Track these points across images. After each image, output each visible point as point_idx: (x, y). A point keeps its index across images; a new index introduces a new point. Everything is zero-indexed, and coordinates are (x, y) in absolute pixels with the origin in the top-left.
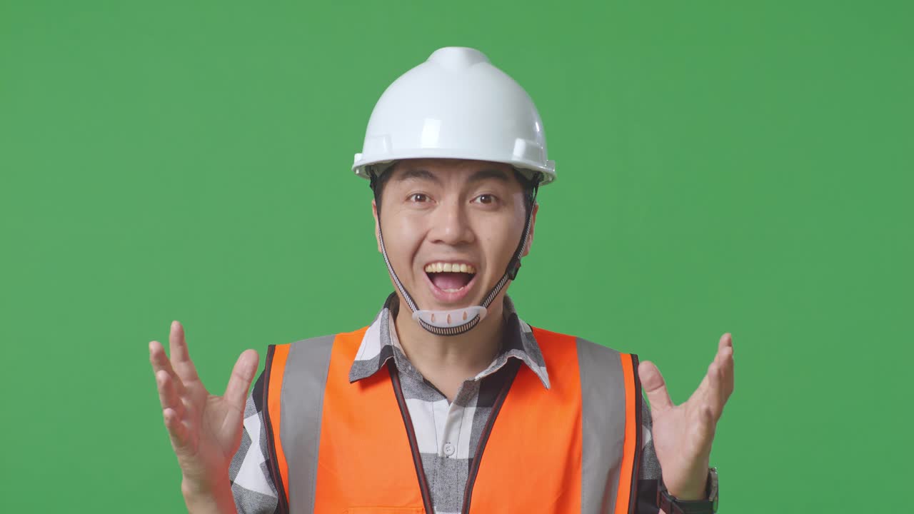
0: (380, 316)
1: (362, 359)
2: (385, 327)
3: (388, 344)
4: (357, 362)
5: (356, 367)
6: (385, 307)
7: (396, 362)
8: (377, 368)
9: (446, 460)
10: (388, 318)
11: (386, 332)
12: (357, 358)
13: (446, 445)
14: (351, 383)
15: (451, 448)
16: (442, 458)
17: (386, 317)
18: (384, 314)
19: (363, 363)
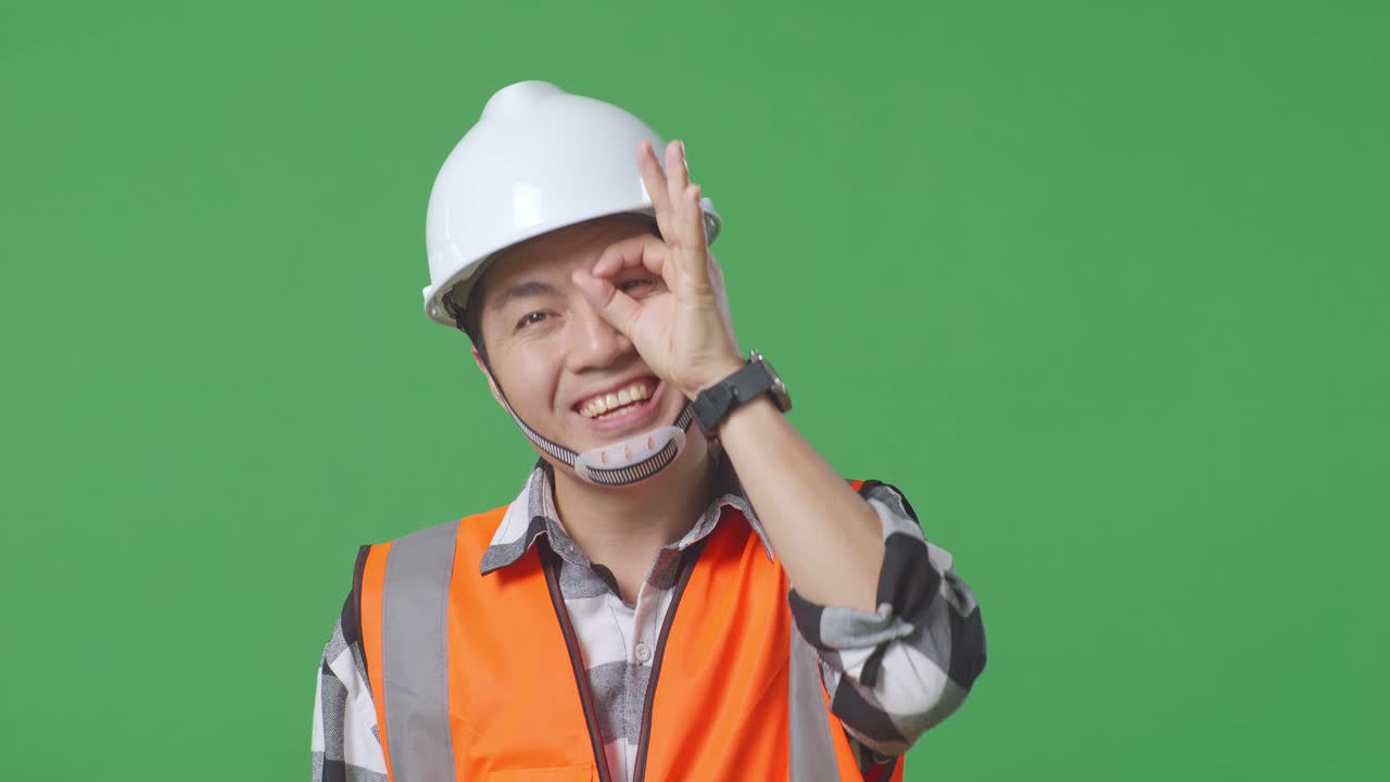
0: (530, 480)
1: (502, 543)
2: (536, 493)
3: (538, 514)
4: (493, 547)
5: (491, 554)
6: (536, 468)
7: (550, 538)
8: (522, 551)
9: (639, 668)
10: (542, 481)
11: (536, 499)
12: (495, 542)
13: (639, 646)
14: (484, 574)
15: (646, 651)
16: (634, 666)
17: (538, 478)
18: (537, 475)
19: (502, 548)
